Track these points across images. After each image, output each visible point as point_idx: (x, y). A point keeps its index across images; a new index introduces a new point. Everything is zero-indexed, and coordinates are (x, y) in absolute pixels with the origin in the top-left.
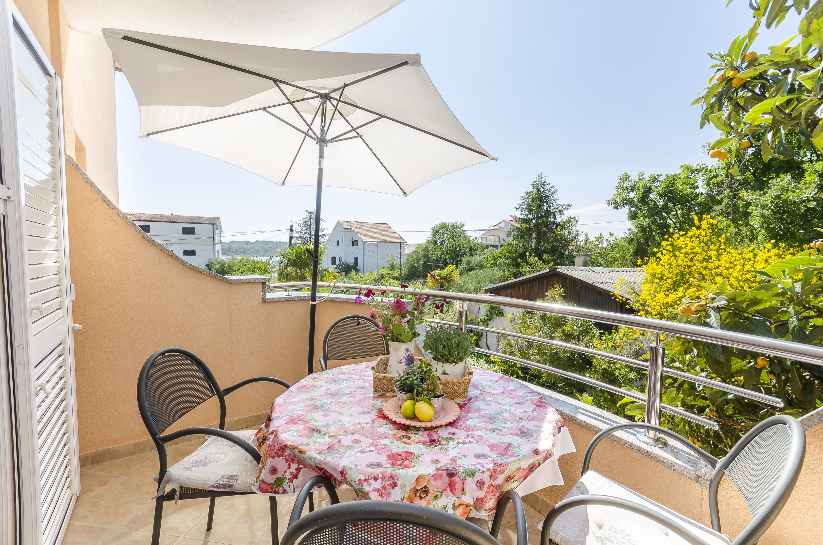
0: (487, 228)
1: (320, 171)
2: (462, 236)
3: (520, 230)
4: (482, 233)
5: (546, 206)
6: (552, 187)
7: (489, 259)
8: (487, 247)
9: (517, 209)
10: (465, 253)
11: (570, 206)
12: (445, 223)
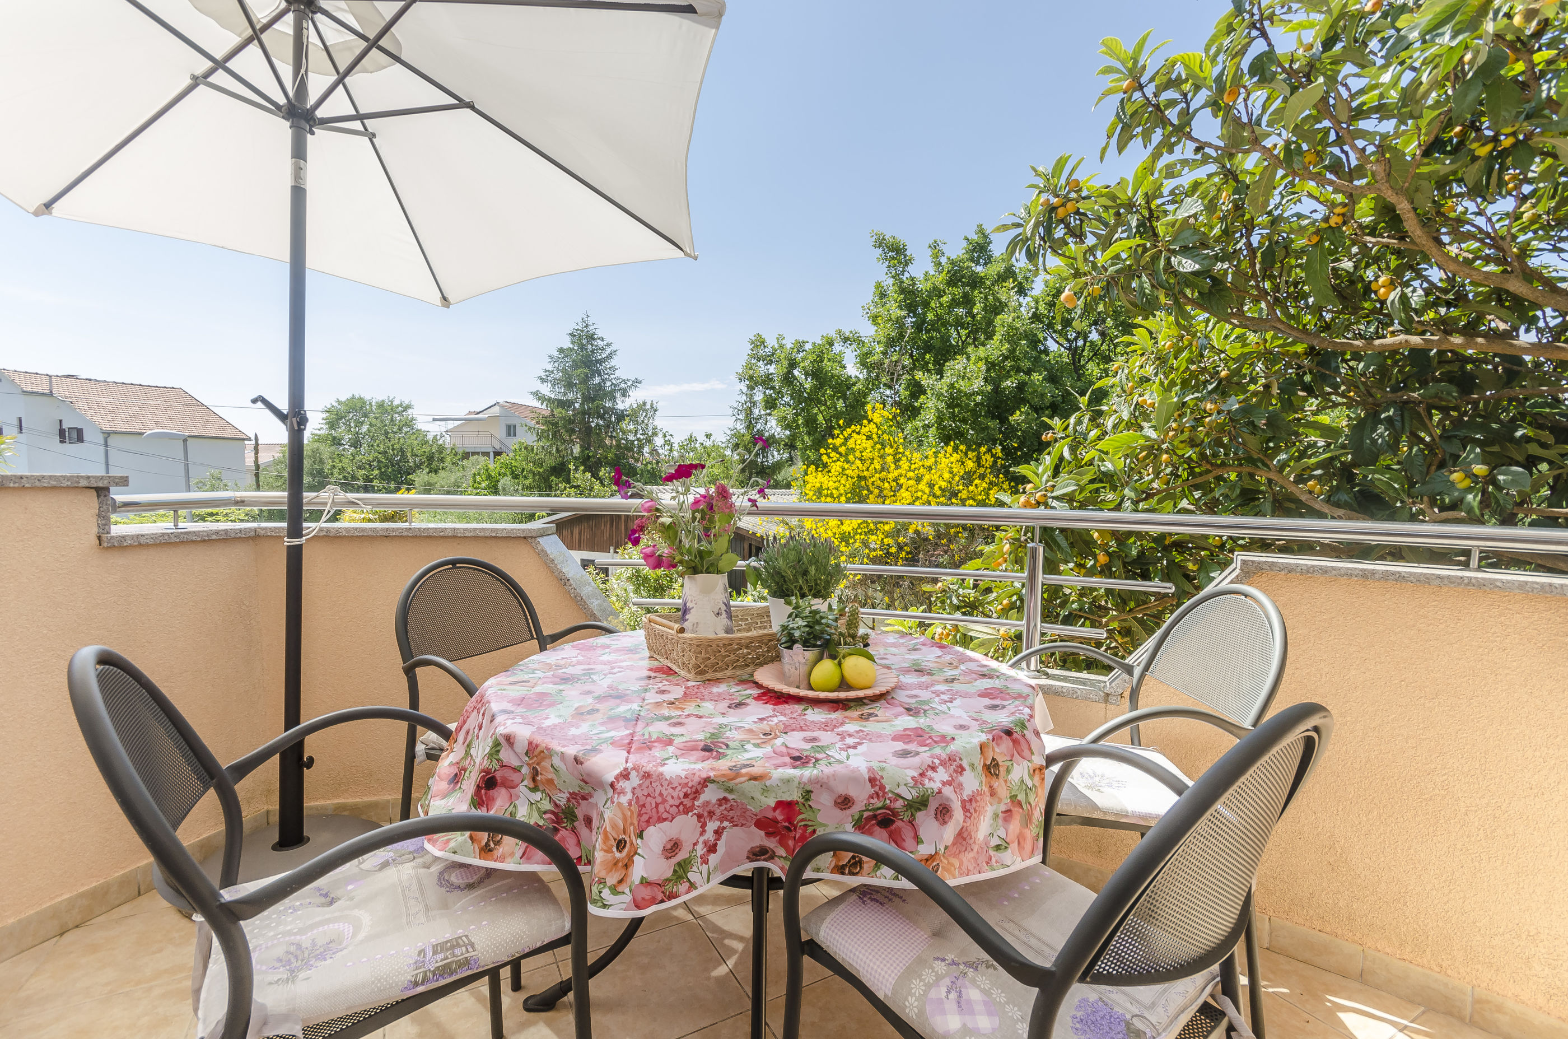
0: (462, 413)
1: (298, 194)
2: (405, 429)
3: (551, 422)
4: (451, 425)
5: (597, 380)
6: (608, 345)
7: (478, 478)
8: (466, 456)
9: (543, 380)
10: (418, 466)
11: (640, 383)
12: (361, 399)
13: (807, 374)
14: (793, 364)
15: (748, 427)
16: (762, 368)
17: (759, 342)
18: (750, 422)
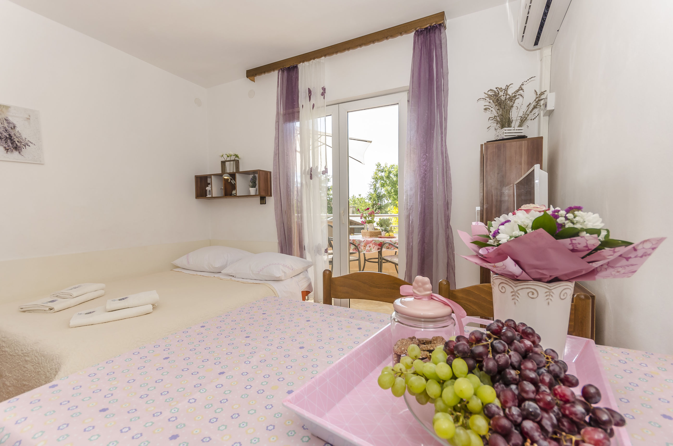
13: (394, 175)
14: (390, 172)
15: (375, 191)
16: (380, 174)
17: (379, 165)
18: (376, 189)
